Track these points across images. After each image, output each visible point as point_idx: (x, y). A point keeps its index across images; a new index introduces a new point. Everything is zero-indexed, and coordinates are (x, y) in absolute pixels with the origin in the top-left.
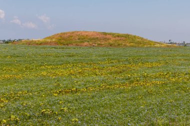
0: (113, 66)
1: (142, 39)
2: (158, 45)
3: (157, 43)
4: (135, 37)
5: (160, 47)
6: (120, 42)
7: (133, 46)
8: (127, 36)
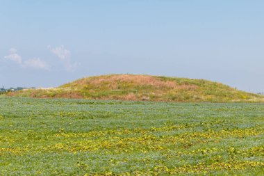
0: (177, 135)
1: (227, 88)
2: (255, 99)
3: (253, 95)
4: (215, 84)
5: (259, 103)
6: (190, 94)
7: (211, 101)
8: (201, 83)
